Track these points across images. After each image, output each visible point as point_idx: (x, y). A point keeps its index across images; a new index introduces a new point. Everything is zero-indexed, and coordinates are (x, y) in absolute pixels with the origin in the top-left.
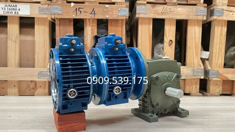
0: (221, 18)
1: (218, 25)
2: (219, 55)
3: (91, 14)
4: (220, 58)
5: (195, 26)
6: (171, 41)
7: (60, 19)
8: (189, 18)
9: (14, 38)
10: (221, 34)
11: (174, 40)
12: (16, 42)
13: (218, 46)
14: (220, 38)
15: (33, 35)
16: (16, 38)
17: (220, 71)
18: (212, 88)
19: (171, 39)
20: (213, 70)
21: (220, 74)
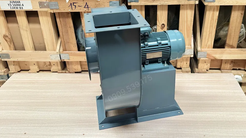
0: (212, 4)
1: (210, 10)
2: (209, 37)
4: (210, 39)
5: (187, 9)
7: (59, 12)
8: (181, 4)
9: (24, 28)
10: (212, 18)
11: (166, 24)
12: (27, 31)
14: (211, 22)
17: (209, 52)
18: (200, 65)
19: (163, 23)
20: (201, 51)
21: (208, 55)
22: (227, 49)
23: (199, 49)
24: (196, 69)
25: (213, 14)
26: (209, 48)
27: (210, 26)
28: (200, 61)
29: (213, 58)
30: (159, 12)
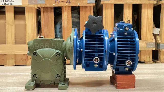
3: (67, 3)
5: (147, 8)
7: (44, 7)
9: (10, 23)
11: (131, 21)
12: (12, 25)
19: (129, 19)
20: (162, 43)
28: (162, 53)
30: (125, 11)
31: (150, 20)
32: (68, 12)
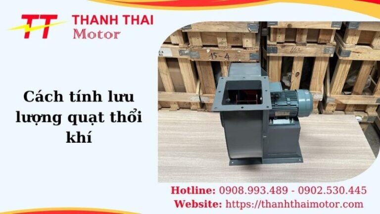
0: (347, 58)
1: (343, 63)
2: (338, 86)
3: (225, 57)
4: (339, 87)
5: (322, 60)
6: (298, 73)
7: (199, 61)
8: (317, 56)
9: (165, 72)
10: (344, 70)
11: (300, 73)
12: (167, 75)
13: (339, 79)
14: (342, 73)
15: (179, 67)
16: (166, 72)
17: (337, 98)
18: (327, 108)
19: (298, 71)
20: (330, 97)
21: (336, 100)
22: (353, 96)
23: (328, 94)
24: (323, 111)
25: (345, 67)
26: (337, 94)
27: (341, 76)
28: (328, 105)
29: (339, 103)
30: (295, 63)
31: (322, 72)
32: (228, 66)
